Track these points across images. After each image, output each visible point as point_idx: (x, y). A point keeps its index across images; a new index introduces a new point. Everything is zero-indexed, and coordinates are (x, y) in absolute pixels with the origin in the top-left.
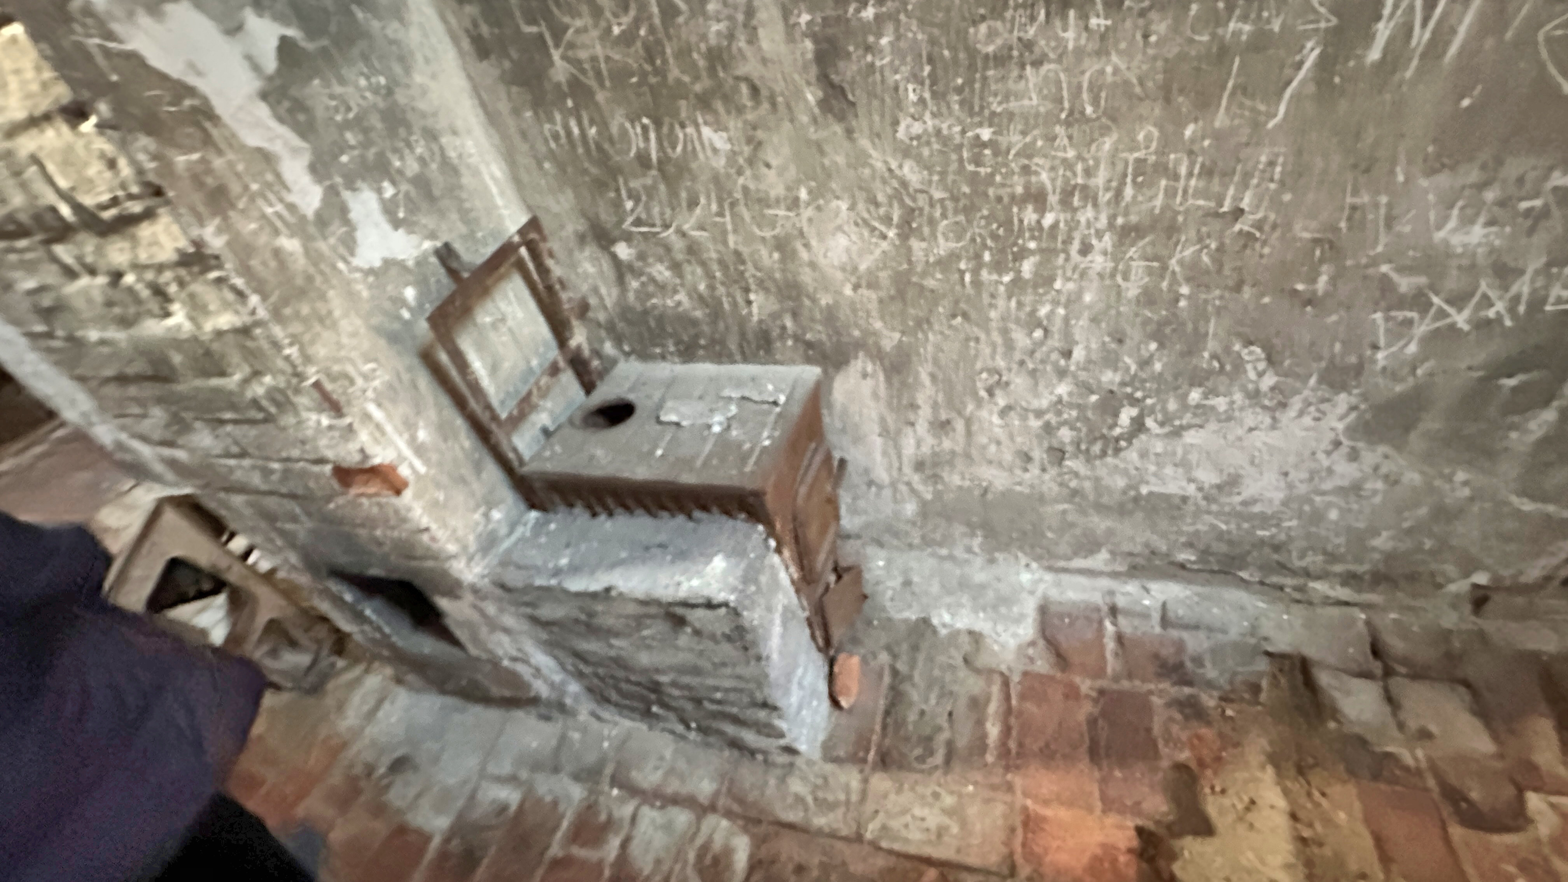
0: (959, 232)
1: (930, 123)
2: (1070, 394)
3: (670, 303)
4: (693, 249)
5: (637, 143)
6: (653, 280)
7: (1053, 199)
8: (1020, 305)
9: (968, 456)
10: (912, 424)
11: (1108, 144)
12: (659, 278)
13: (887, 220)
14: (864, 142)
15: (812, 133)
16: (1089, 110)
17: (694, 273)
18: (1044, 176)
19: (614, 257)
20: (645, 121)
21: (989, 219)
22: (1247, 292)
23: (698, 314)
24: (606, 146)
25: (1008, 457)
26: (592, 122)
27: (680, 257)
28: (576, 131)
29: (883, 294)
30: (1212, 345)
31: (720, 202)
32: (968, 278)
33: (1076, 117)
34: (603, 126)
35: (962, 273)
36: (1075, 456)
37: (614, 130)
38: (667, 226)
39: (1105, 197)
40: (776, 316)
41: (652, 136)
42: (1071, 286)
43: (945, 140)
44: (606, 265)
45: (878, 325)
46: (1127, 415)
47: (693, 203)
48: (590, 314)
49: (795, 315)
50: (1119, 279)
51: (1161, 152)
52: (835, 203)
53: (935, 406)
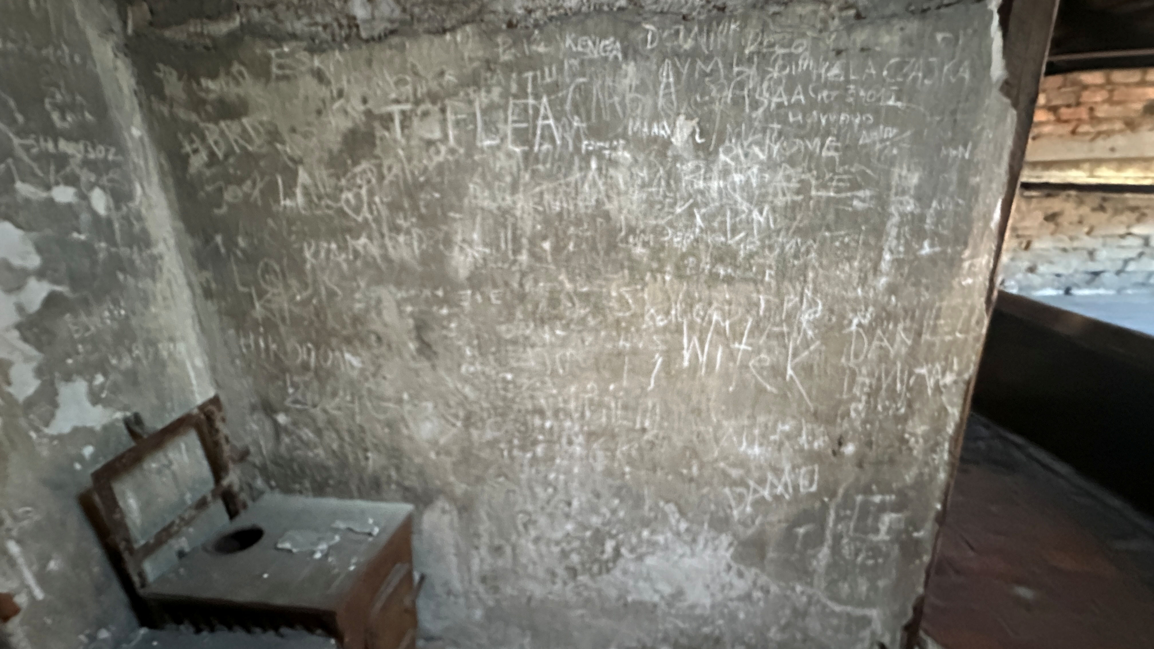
0: (498, 426)
1: (479, 367)
2: (575, 530)
3: (311, 454)
4: (331, 422)
5: (303, 355)
6: (300, 438)
7: (549, 413)
8: (538, 472)
9: (515, 572)
10: (477, 548)
11: (573, 389)
12: (305, 437)
13: (456, 416)
14: (442, 373)
15: (412, 364)
16: (561, 371)
17: (330, 436)
18: (543, 401)
19: (275, 423)
20: (310, 345)
21: (516, 421)
22: (659, 473)
23: (330, 463)
24: (282, 356)
25: (541, 573)
26: (274, 341)
27: (321, 424)
28: (262, 344)
29: (454, 459)
30: (648, 503)
31: (353, 395)
32: (506, 453)
33: (554, 373)
34: (281, 344)
35: (502, 450)
36: (583, 574)
37: (289, 347)
38: (315, 406)
39: (576, 415)
40: (385, 468)
41: (313, 354)
42: (565, 463)
43: (488, 377)
44: (268, 427)
45: (452, 479)
46: (610, 545)
47: (334, 394)
48: (250, 458)
49: (398, 469)
50: (591, 460)
51: (600, 395)
52: (424, 404)
53: (491, 535)
